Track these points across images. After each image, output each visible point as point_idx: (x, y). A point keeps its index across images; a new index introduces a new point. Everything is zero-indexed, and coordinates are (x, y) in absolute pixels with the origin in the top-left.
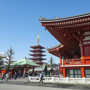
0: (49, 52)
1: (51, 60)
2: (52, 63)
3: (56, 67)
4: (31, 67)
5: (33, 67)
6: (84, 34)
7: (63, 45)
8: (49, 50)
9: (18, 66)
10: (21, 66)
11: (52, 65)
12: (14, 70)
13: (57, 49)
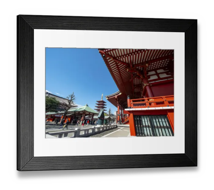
0: (108, 99)
1: (110, 111)
2: (110, 113)
3: (113, 116)
4: (91, 114)
5: (92, 114)
6: (148, 74)
7: (122, 93)
8: (108, 97)
9: (78, 113)
10: (80, 113)
11: (110, 114)
12: (73, 116)
13: (116, 97)
